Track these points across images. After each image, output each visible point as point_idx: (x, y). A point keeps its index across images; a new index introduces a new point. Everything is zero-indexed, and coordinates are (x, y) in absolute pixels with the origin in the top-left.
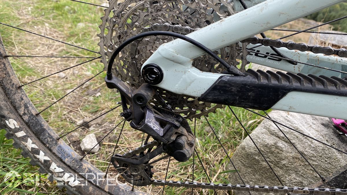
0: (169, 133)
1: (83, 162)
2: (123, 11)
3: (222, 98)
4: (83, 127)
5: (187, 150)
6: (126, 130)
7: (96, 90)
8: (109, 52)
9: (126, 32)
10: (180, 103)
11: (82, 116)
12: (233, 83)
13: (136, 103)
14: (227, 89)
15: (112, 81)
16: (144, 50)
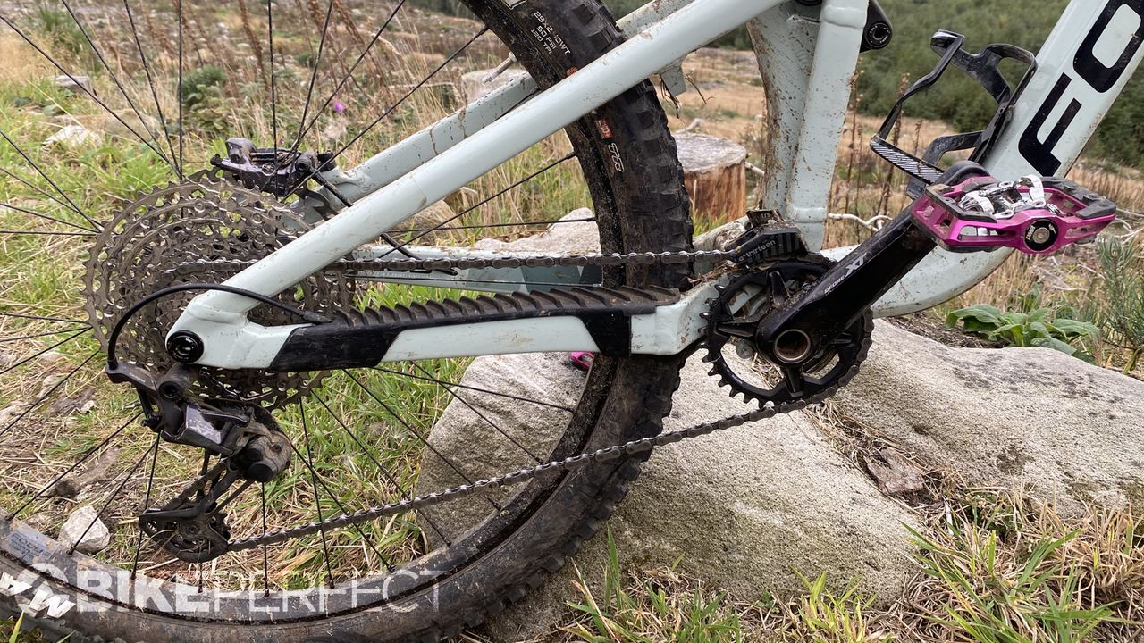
0: (232, 437)
1: (77, 557)
2: (123, 248)
3: (303, 361)
4: (58, 498)
5: (271, 460)
6: (177, 478)
7: (79, 395)
8: (107, 318)
9: (134, 282)
10: (253, 384)
11: (50, 472)
12: (313, 336)
13: (164, 398)
14: (306, 347)
15: (119, 371)
16: (169, 307)
